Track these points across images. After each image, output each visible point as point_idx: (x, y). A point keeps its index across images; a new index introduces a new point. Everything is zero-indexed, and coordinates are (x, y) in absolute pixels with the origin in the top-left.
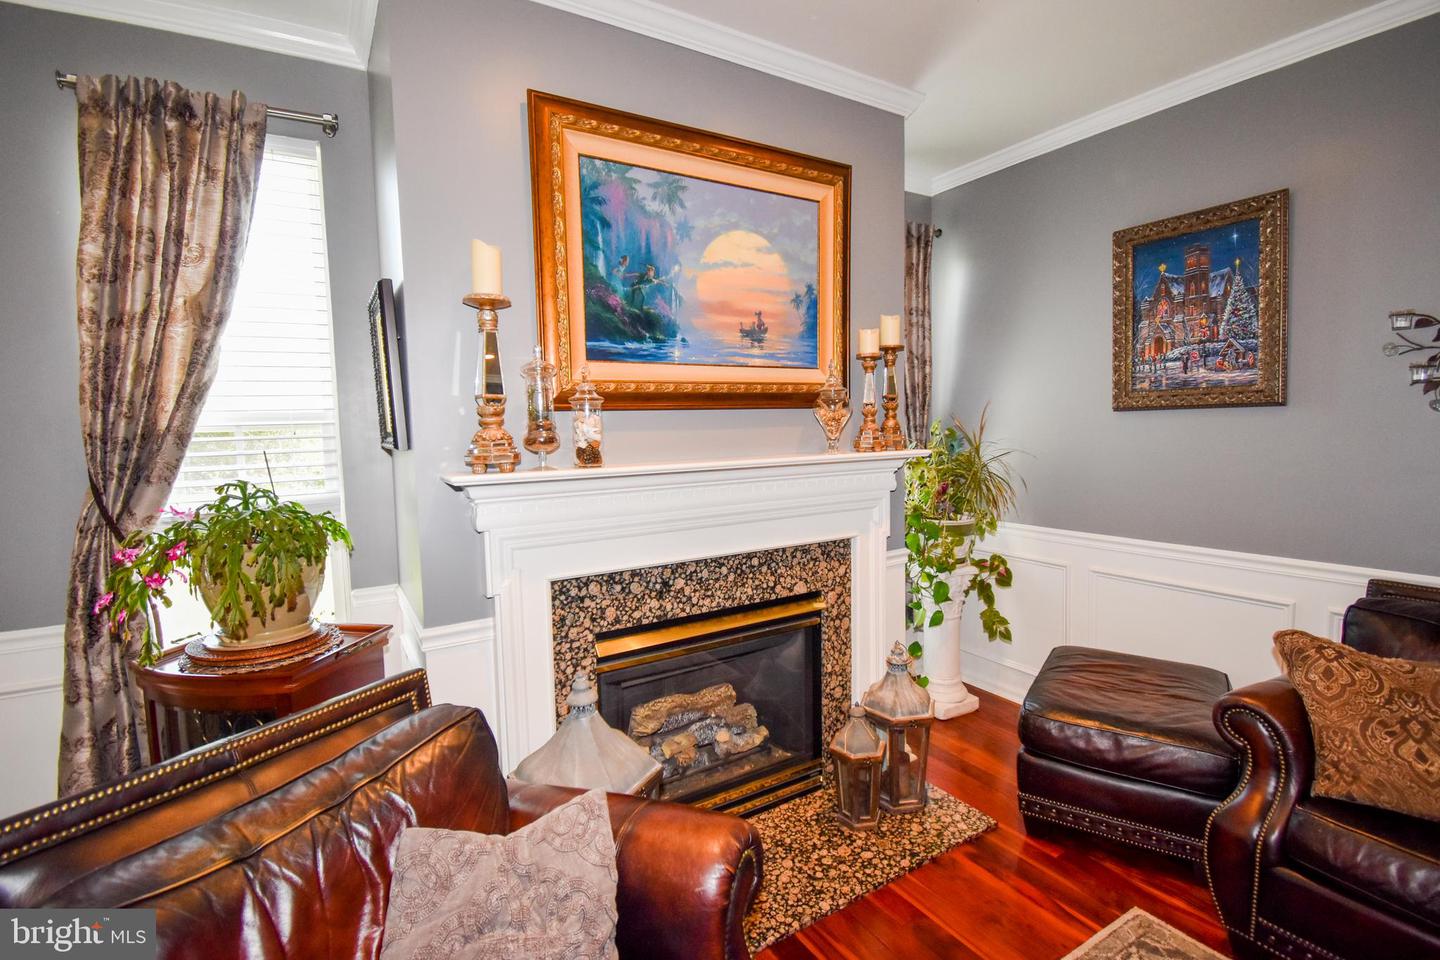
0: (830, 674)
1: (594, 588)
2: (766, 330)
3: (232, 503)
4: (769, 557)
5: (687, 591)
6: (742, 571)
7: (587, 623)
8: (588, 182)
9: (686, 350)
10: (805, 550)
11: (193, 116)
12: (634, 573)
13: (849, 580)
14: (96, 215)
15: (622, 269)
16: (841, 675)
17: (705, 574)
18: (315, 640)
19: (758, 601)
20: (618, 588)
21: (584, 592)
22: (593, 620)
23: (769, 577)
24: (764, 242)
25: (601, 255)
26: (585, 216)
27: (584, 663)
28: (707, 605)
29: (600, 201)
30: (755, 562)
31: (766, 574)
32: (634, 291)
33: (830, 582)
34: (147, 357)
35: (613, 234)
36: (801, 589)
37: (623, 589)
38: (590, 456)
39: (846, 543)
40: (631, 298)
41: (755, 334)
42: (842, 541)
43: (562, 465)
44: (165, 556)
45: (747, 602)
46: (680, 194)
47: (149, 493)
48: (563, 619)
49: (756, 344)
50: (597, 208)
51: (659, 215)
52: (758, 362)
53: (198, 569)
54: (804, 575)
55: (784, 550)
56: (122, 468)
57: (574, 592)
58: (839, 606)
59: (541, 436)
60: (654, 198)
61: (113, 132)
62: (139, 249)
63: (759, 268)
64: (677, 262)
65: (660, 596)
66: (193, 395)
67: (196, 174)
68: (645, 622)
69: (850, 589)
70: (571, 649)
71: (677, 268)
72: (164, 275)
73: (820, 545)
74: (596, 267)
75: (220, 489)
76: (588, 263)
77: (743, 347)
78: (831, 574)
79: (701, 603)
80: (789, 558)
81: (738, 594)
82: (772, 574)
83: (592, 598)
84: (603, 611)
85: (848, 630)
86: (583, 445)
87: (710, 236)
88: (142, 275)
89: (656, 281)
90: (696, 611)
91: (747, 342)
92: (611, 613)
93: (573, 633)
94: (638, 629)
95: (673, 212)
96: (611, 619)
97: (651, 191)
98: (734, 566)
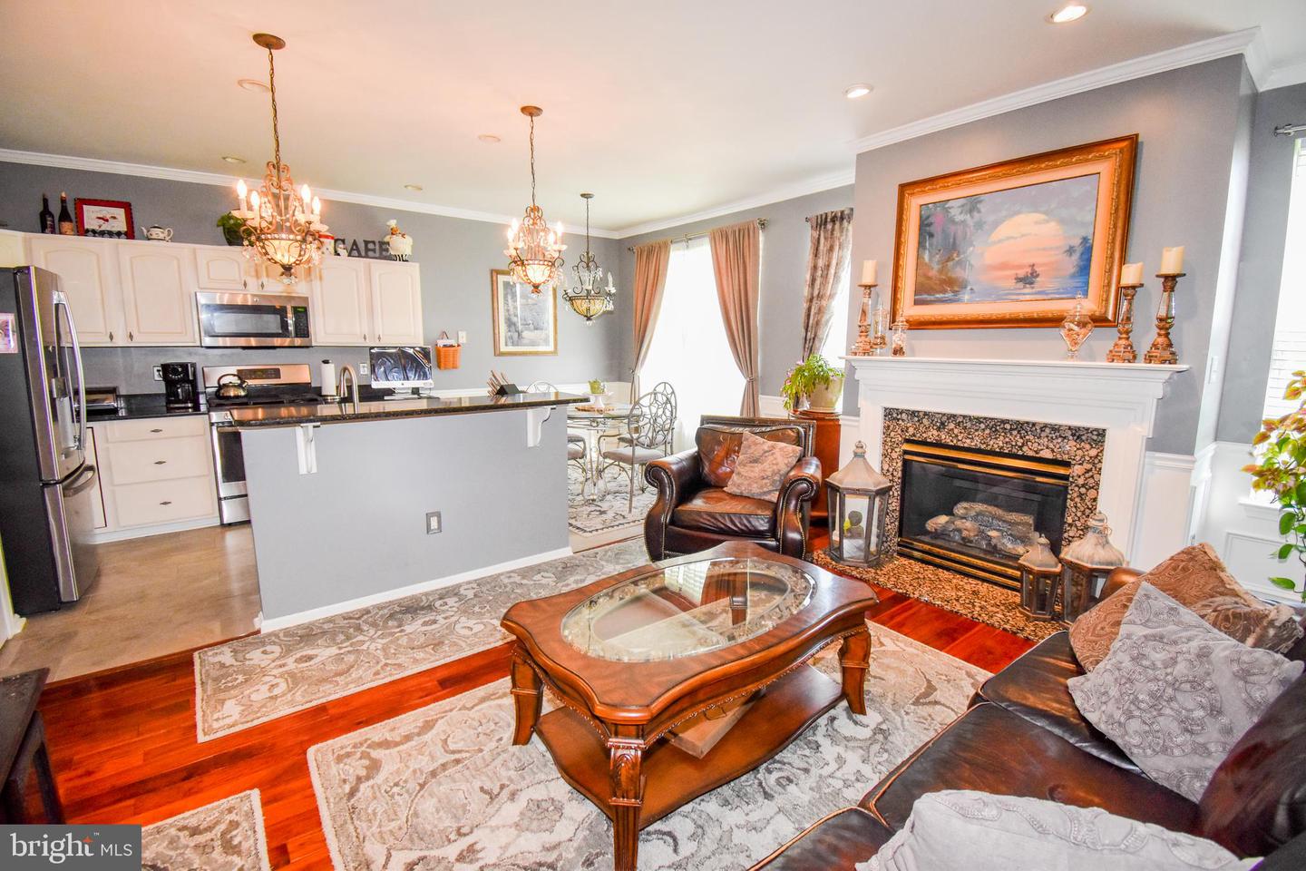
0: (1070, 525)
1: (904, 416)
2: (1038, 276)
4: (1020, 426)
5: (956, 431)
6: (996, 430)
7: (899, 432)
8: (924, 217)
9: (973, 295)
10: (1055, 428)
11: (836, 220)
12: (926, 414)
13: (1100, 461)
14: (812, 264)
15: (938, 256)
16: (1082, 530)
17: (969, 425)
19: (1007, 451)
20: (916, 419)
21: (899, 417)
22: (903, 431)
23: (1018, 438)
24: (1043, 217)
25: (927, 253)
26: (920, 234)
27: (896, 450)
28: (968, 443)
29: (930, 225)
30: (1008, 426)
31: (1016, 436)
32: (943, 267)
33: (1078, 458)
35: (935, 239)
36: (1047, 454)
37: (919, 421)
39: (1102, 433)
40: (941, 271)
41: (1028, 279)
42: (1096, 430)
43: (885, 355)
45: (998, 450)
46: (978, 205)
48: (889, 426)
49: (1028, 286)
50: (927, 228)
51: (963, 222)
52: (1028, 297)
54: (1051, 445)
55: (1034, 424)
58: (1086, 479)
59: (879, 340)
60: (961, 213)
61: (816, 236)
62: (818, 274)
63: (1036, 235)
64: (972, 245)
65: (939, 429)
68: (929, 440)
69: (1100, 469)
70: (891, 441)
71: (971, 249)
72: (824, 282)
73: (1070, 428)
74: (923, 258)
76: (919, 259)
77: (1016, 289)
78: (1080, 452)
79: (964, 440)
80: (1038, 431)
81: (991, 443)
82: (1021, 438)
83: (904, 421)
84: (908, 428)
85: (1095, 500)
86: (896, 347)
87: (996, 224)
88: (819, 282)
89: (957, 259)
90: (960, 444)
91: (1020, 285)
92: (911, 431)
93: (892, 434)
94: (924, 443)
95: (972, 217)
96: (911, 433)
97: (960, 210)
98: (991, 425)
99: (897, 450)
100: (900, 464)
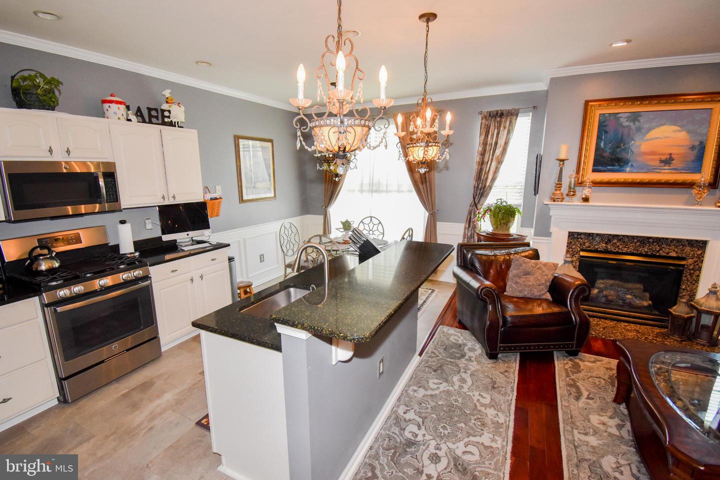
0: (684, 289)
1: (582, 236)
2: (673, 160)
3: (499, 203)
4: (658, 240)
5: (618, 244)
6: (644, 243)
7: (579, 245)
8: (602, 121)
9: (632, 168)
10: (679, 241)
11: (503, 115)
12: (598, 235)
13: (703, 257)
14: (482, 142)
15: (610, 145)
16: (690, 291)
17: (626, 240)
18: (509, 235)
19: (649, 254)
20: (591, 238)
21: (579, 237)
22: (581, 245)
23: (657, 247)
24: (678, 128)
25: (603, 142)
26: (599, 131)
28: (625, 250)
29: (605, 126)
30: (651, 240)
31: (656, 245)
32: (613, 151)
33: (690, 255)
34: (487, 171)
35: (608, 135)
36: (673, 254)
37: (593, 238)
38: (586, 200)
39: (705, 243)
40: (612, 153)
41: (667, 161)
42: (702, 241)
43: (576, 202)
44: (485, 212)
45: (644, 253)
46: (639, 118)
47: (483, 199)
48: (571, 242)
49: (667, 165)
50: (604, 128)
51: (629, 126)
52: (666, 171)
53: (490, 215)
54: (676, 250)
55: (667, 239)
56: (479, 193)
57: (576, 236)
58: (695, 266)
59: (572, 193)
60: (627, 121)
61: (487, 123)
62: (488, 148)
63: (673, 138)
64: (633, 140)
65: (606, 243)
66: (493, 180)
67: (502, 128)
68: (599, 249)
69: (703, 260)
70: (572, 251)
71: (633, 142)
72: (493, 153)
73: (688, 240)
74: (600, 145)
75: (497, 200)
76: (597, 145)
77: (659, 166)
78: (692, 253)
79: (623, 249)
80: (669, 242)
81: (641, 249)
82: (659, 246)
83: (581, 239)
84: (584, 243)
85: (698, 276)
86: (584, 197)
87: (650, 129)
88: (489, 153)
89: (623, 147)
90: (620, 251)
91: (662, 164)
92: (587, 244)
93: (574, 247)
94: (596, 251)
95: (634, 124)
96: (587, 246)
97: (626, 119)
98: (641, 240)
99: (577, 256)
100: (578, 264)
